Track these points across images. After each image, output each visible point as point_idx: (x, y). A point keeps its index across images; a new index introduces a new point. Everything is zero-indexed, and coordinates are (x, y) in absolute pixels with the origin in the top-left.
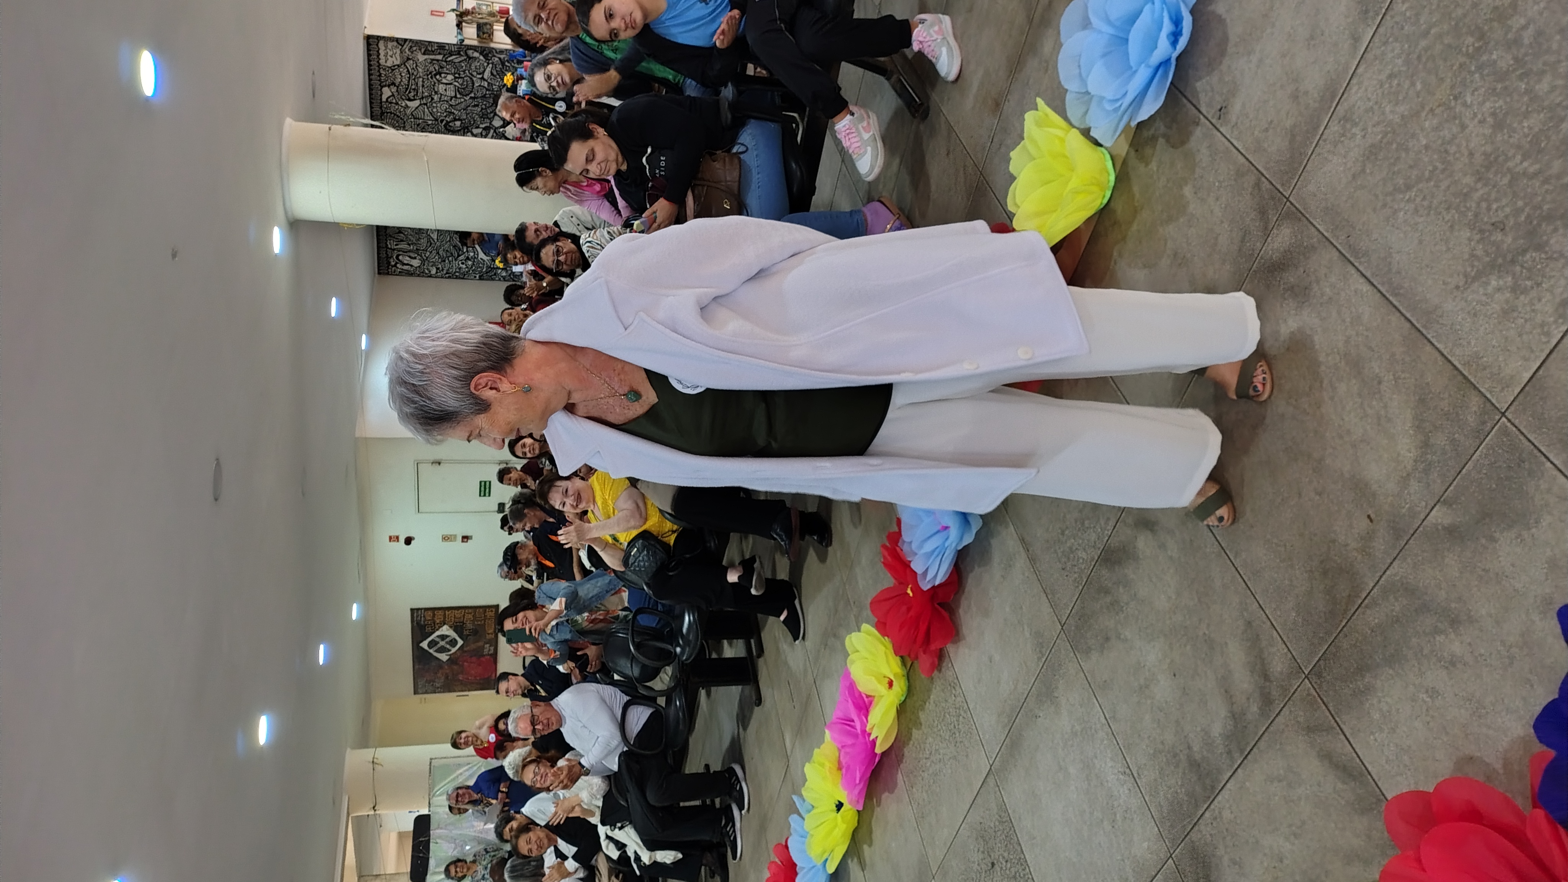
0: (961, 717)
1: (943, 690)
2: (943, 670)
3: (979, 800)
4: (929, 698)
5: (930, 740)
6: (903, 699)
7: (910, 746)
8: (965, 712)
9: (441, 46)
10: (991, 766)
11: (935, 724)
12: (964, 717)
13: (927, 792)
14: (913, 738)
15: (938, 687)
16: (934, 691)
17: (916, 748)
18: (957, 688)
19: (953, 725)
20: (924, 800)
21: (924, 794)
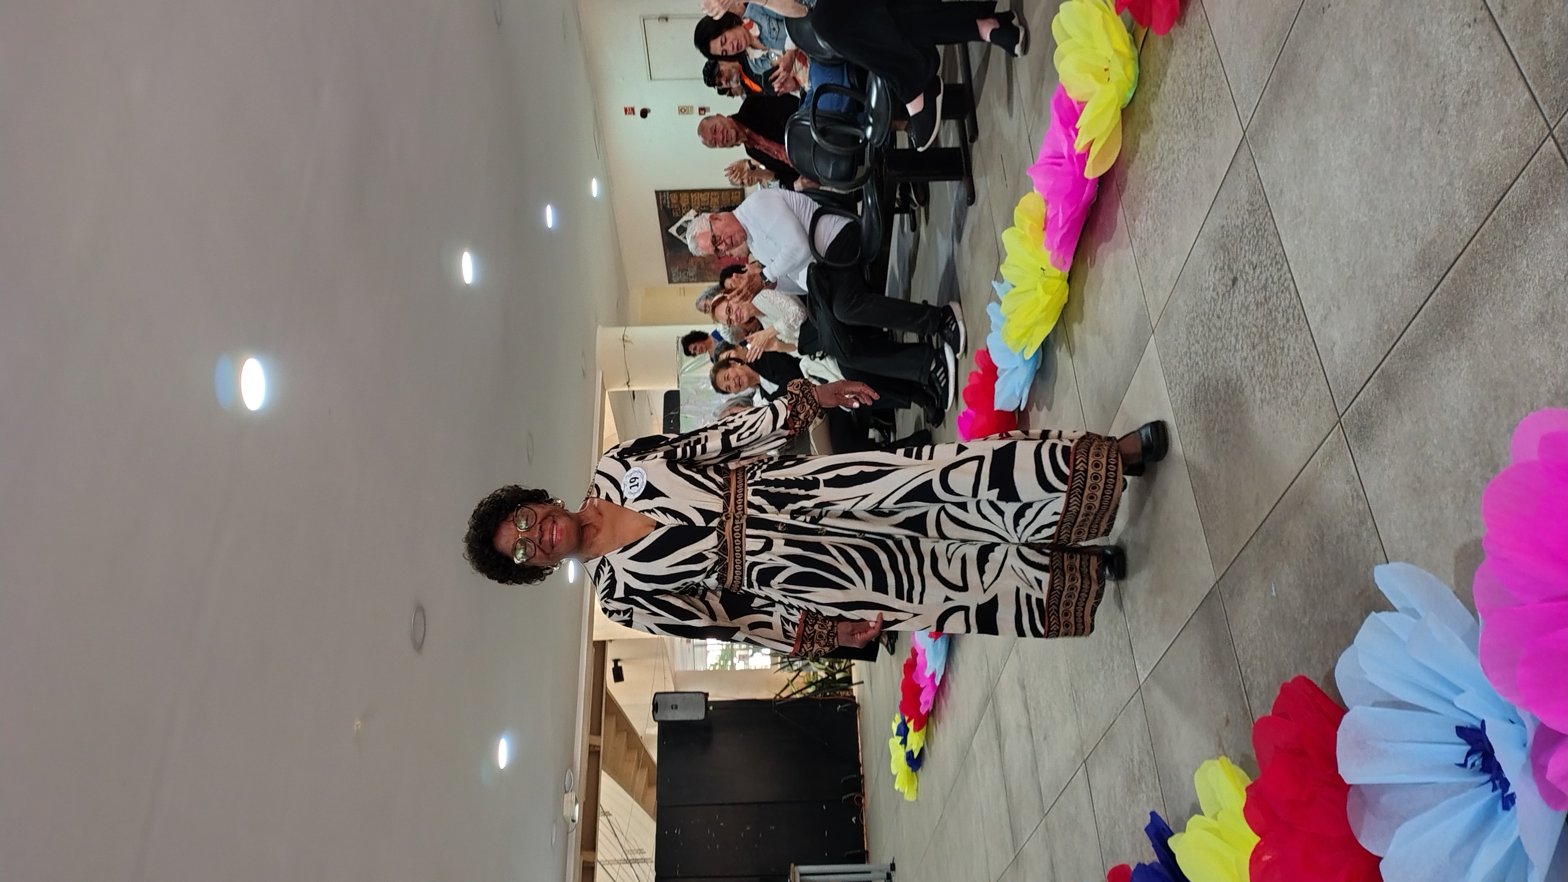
0: (1207, 80)
1: (1185, 52)
2: (1188, 19)
3: (1223, 193)
4: (1165, 74)
5: (1163, 137)
6: (1131, 95)
7: (1136, 161)
8: (1214, 67)
10: (1245, 133)
11: (1171, 111)
12: (1212, 77)
13: (1152, 217)
14: (1141, 149)
15: (1179, 52)
16: (1173, 60)
17: (1144, 160)
18: (1208, 38)
19: (1195, 97)
20: (1148, 230)
21: (1150, 222)
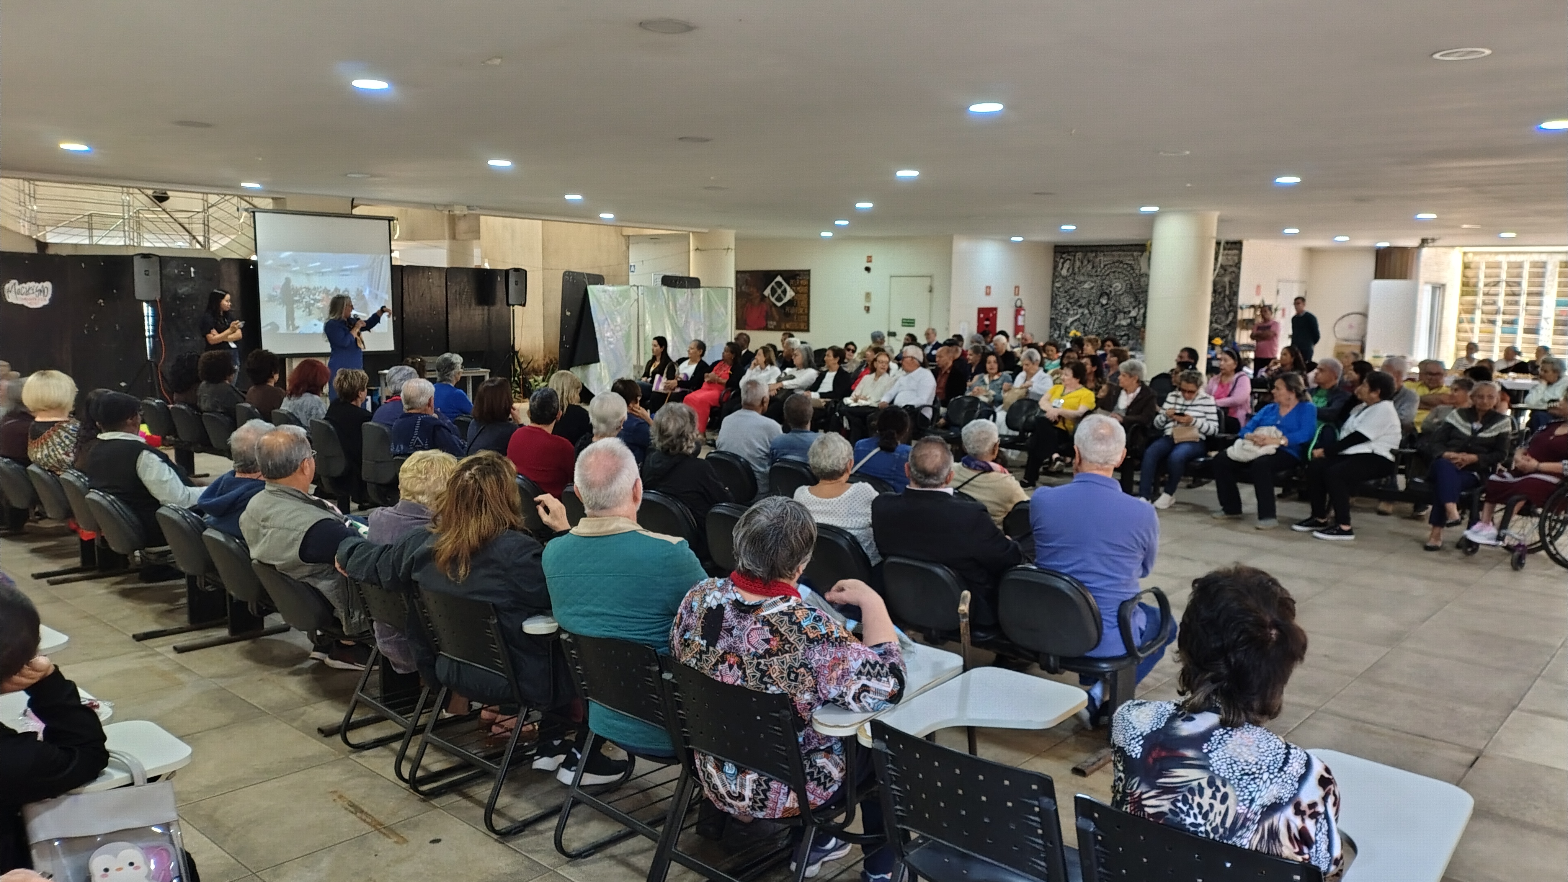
9: (1235, 294)
